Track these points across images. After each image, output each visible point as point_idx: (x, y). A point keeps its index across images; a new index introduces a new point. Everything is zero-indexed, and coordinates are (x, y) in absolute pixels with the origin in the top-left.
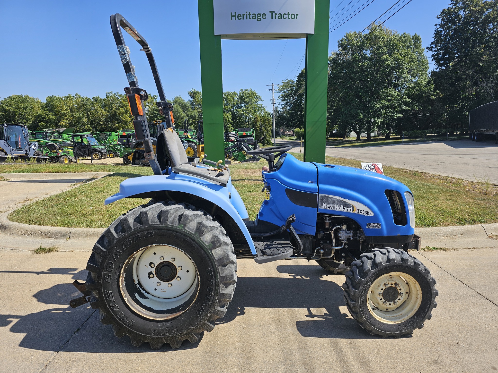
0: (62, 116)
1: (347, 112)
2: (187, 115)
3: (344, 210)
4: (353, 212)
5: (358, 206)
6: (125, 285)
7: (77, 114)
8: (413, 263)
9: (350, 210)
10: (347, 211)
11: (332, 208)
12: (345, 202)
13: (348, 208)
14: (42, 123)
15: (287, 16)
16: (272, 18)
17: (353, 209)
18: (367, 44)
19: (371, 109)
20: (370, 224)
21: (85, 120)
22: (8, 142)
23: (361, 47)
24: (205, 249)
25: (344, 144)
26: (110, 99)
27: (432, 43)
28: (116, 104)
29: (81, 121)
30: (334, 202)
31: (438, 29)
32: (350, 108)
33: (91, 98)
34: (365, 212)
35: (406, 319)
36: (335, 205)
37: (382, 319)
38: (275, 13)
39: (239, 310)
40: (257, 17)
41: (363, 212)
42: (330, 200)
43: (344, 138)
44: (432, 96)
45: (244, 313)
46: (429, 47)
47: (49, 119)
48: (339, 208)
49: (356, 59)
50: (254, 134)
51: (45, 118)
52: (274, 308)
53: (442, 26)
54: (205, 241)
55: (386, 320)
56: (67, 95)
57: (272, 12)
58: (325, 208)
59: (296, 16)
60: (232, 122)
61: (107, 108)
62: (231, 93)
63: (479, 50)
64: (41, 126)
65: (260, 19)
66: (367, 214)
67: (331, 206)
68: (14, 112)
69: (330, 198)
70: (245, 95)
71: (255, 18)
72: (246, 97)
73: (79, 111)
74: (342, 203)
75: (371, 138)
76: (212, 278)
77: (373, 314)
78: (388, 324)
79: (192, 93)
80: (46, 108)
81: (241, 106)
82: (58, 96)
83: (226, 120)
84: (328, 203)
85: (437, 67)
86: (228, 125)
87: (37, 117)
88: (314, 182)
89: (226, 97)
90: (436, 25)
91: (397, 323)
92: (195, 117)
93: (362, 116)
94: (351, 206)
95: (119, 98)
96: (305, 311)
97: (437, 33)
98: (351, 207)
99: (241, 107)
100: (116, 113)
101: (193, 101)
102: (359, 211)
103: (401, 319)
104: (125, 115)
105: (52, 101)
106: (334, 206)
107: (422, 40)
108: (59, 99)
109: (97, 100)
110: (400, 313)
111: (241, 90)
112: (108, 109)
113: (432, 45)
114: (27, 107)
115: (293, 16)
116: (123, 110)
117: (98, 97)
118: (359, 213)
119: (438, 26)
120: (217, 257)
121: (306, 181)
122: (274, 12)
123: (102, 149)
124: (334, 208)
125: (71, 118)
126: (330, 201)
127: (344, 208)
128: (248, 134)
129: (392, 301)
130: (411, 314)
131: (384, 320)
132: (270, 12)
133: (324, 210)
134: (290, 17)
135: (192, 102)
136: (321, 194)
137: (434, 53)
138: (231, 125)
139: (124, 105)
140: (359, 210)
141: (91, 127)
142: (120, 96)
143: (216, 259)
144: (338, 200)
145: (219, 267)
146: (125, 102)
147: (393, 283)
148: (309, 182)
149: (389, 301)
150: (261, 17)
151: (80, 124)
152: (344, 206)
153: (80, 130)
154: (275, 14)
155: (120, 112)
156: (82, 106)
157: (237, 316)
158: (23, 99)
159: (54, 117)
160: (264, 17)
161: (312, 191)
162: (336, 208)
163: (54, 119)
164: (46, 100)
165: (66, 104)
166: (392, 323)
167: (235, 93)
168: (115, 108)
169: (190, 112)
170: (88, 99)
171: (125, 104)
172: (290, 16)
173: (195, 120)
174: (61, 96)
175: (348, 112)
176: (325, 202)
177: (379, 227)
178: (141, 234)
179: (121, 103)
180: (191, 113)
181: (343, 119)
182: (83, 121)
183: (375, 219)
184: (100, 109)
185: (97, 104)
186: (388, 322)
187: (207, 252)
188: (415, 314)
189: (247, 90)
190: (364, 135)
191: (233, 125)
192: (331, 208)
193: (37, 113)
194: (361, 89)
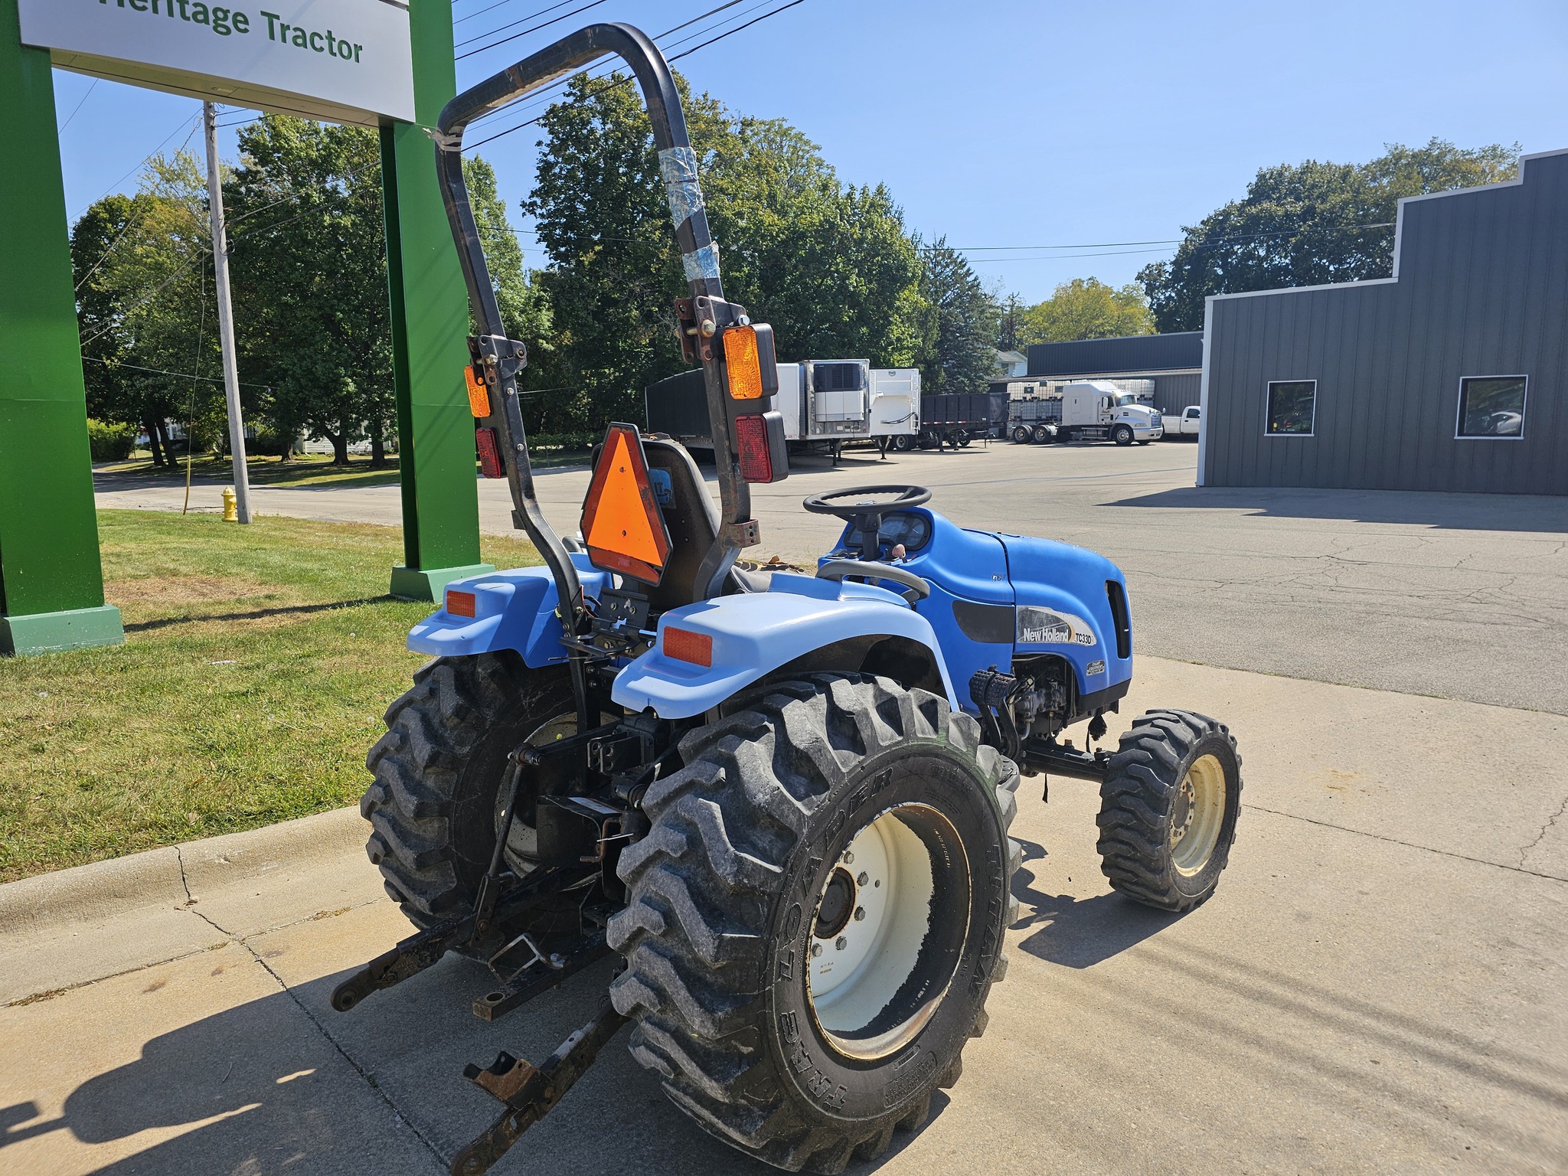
1: (299, 371)
3: (1056, 641)
4: (1070, 641)
5: (1076, 626)
9: (1064, 638)
10: (1060, 641)
13: (1062, 634)
15: (325, 44)
16: (272, 37)
17: (1070, 634)
18: (338, 157)
19: (379, 366)
20: (1091, 666)
23: (324, 166)
25: (300, 477)
27: (533, 194)
30: (1041, 622)
31: (545, 155)
32: (310, 357)
34: (1085, 638)
36: (1043, 630)
38: (282, 21)
40: (211, 17)
41: (1081, 637)
42: (1035, 619)
43: (286, 456)
44: (541, 341)
46: (528, 201)
48: (1050, 637)
49: (312, 200)
53: (555, 149)
57: (271, 17)
58: (1027, 640)
59: (354, 52)
63: (651, 232)
65: (224, 30)
66: (1088, 643)
67: (1038, 633)
69: (1035, 613)
71: (206, 21)
74: (1054, 622)
75: (386, 457)
84: (1033, 627)
85: (553, 261)
88: (1002, 577)
90: (539, 144)
93: (352, 387)
94: (1067, 628)
97: (545, 169)
98: (1066, 631)
102: (1078, 636)
106: (1042, 633)
107: (496, 177)
113: (535, 199)
115: (344, 47)
118: (1078, 641)
119: (547, 150)
122: (277, 17)
124: (1042, 637)
126: (1034, 622)
127: (1056, 634)
132: (263, 13)
133: (1028, 645)
134: (336, 50)
137: (540, 221)
144: (1046, 615)
148: (994, 577)
150: (229, 23)
152: (1057, 630)
154: (282, 25)
160: (242, 26)
162: (1045, 637)
172: (335, 45)
175: (305, 371)
176: (1026, 625)
177: (1102, 670)
181: (287, 393)
190: (360, 449)
192: (1037, 640)
194: (339, 300)
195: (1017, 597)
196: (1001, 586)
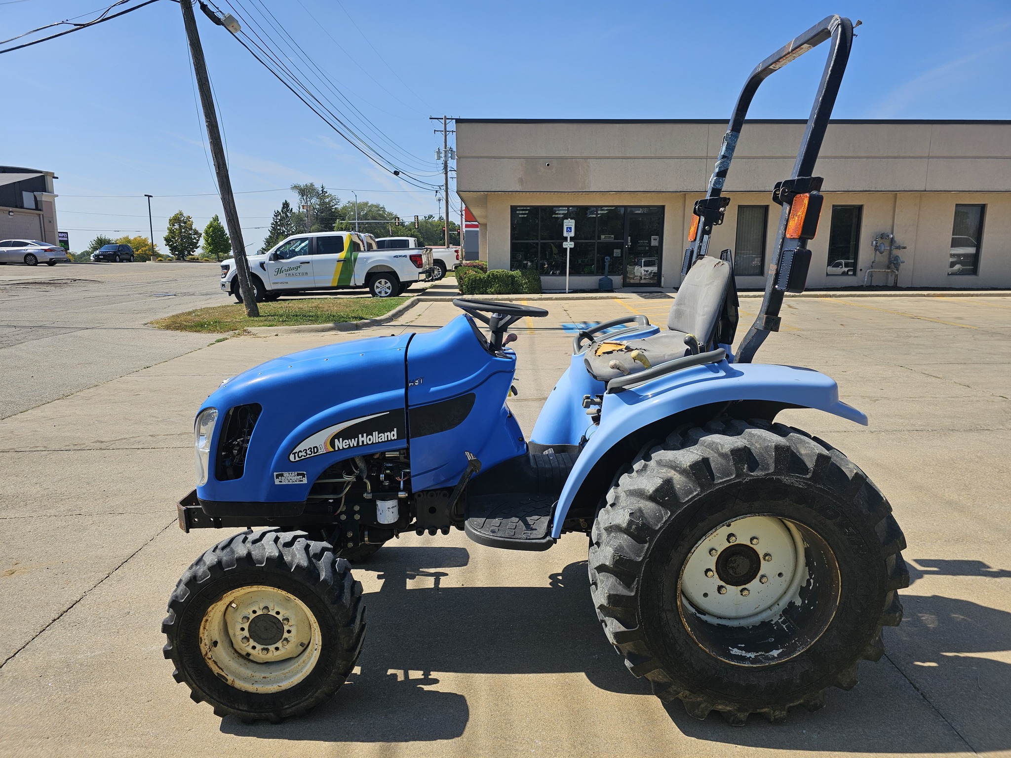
39: (560, 581)
45: (551, 577)
52: (498, 586)
96: (444, 583)
157: (560, 572)
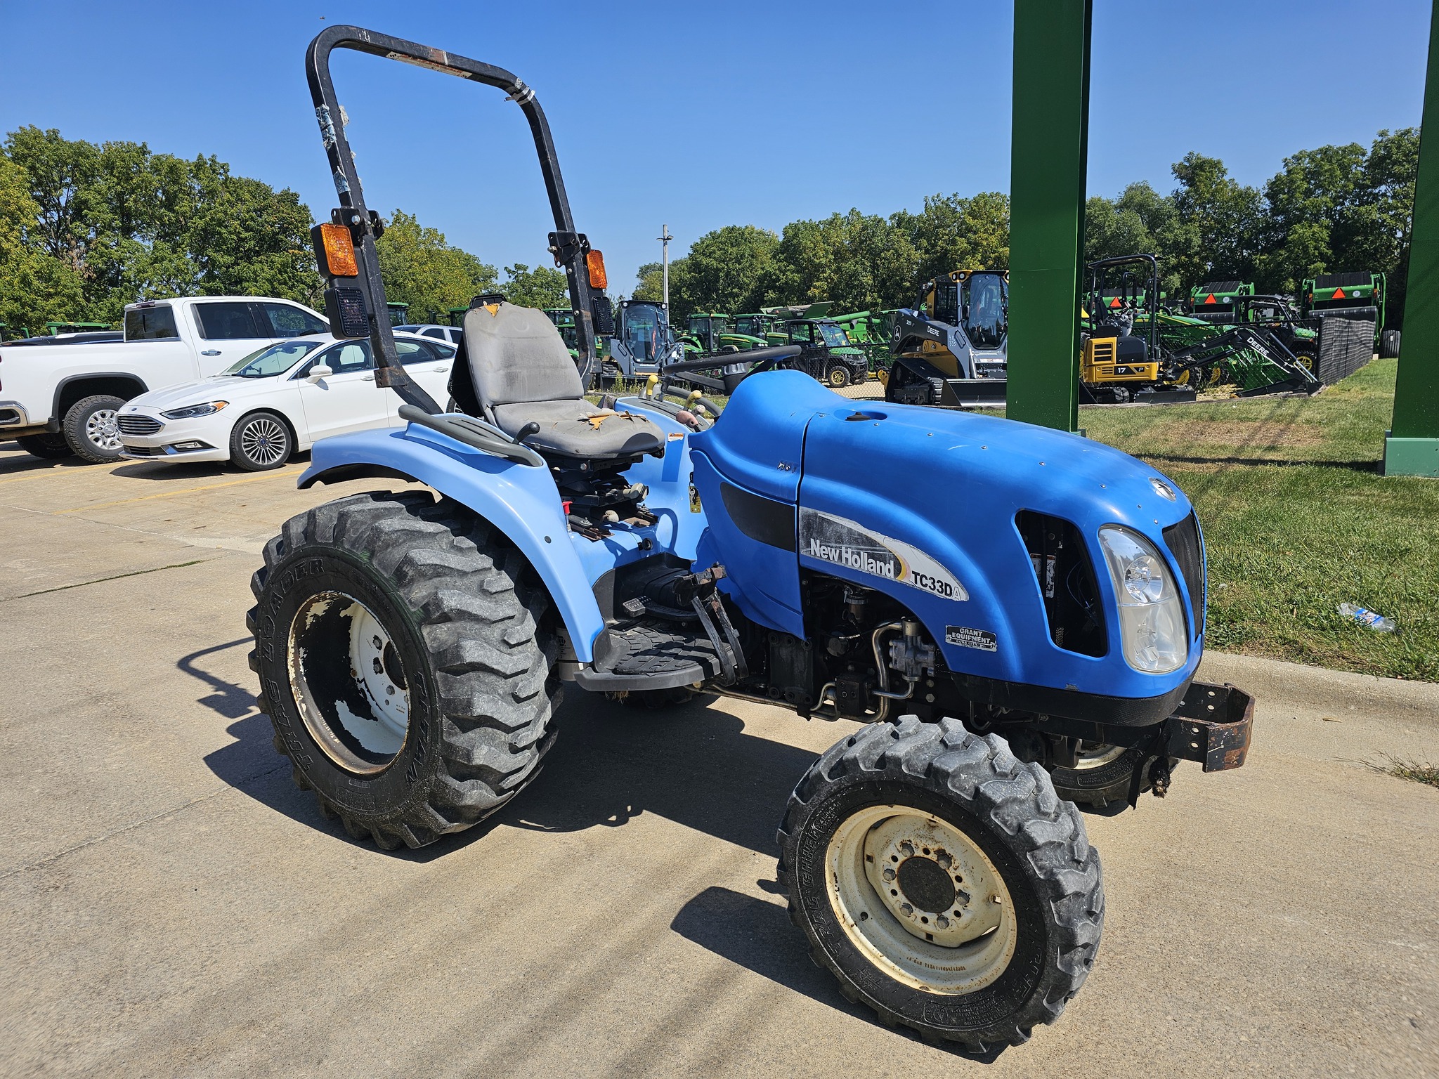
0: (812, 272)
2: (1162, 244)
3: (871, 570)
4: (899, 579)
5: (916, 562)
6: (305, 675)
7: (849, 266)
8: (973, 790)
9: (887, 571)
10: (879, 572)
11: (836, 559)
12: (872, 543)
13: (882, 564)
14: (771, 295)
17: (898, 569)
20: (957, 631)
21: (868, 279)
22: (628, 344)
24: (407, 621)
26: (935, 214)
28: (949, 226)
29: (856, 283)
30: (840, 540)
33: (886, 218)
34: (938, 585)
35: (966, 991)
36: (843, 549)
37: (884, 958)
39: (622, 813)
41: (929, 582)
42: (829, 532)
45: (625, 823)
47: (786, 283)
48: (856, 560)
50: (1381, 293)
51: (778, 279)
54: (410, 601)
55: (897, 968)
56: (830, 217)
58: (815, 554)
60: (1330, 252)
61: (924, 243)
62: (1340, 148)
64: (769, 301)
66: (946, 594)
67: (833, 550)
68: (718, 270)
69: (830, 523)
70: (1395, 150)
72: (1401, 158)
73: (855, 256)
74: (864, 543)
76: (425, 697)
77: (853, 932)
78: (898, 983)
79: (1186, 168)
80: (783, 253)
81: (1377, 191)
82: (811, 220)
83: (1307, 246)
84: (825, 542)
86: (1312, 266)
87: (761, 279)
88: (793, 467)
89: (1316, 167)
91: (933, 991)
92: (1189, 247)
94: (890, 559)
95: (959, 209)
98: (892, 562)
99: (1373, 199)
100: (946, 252)
101: (1187, 193)
102: (918, 577)
103: (948, 985)
104: (969, 259)
105: (795, 235)
106: (841, 552)
108: (812, 227)
109: (902, 221)
110: (959, 964)
111: (1382, 134)
112: (926, 244)
114: (742, 256)
116: (966, 245)
117: (905, 213)
118: (919, 585)
120: (435, 645)
121: (772, 464)
123: (856, 357)
124: (840, 557)
125: (835, 277)
126: (828, 534)
127: (870, 561)
128: (1356, 295)
129: (931, 910)
130: (984, 977)
131: (891, 964)
133: (814, 560)
135: (1185, 199)
136: (806, 509)
138: (1324, 265)
139: (969, 229)
140: (916, 574)
141: (880, 297)
142: (961, 203)
143: (431, 650)
144: (850, 530)
145: (438, 673)
146: (974, 218)
147: (932, 847)
148: (781, 465)
149: (922, 907)
151: (855, 292)
152: (870, 556)
153: (852, 307)
155: (957, 251)
156: (861, 242)
157: (598, 826)
158: (735, 236)
159: (797, 277)
161: (780, 496)
162: (847, 559)
163: (796, 282)
164: (785, 234)
165: (826, 240)
166: (916, 986)
167: (1355, 150)
168: (945, 241)
169: (1171, 232)
170: (879, 222)
171: (972, 227)
173: (1187, 256)
174: (816, 220)
176: (814, 535)
177: (989, 647)
178: (304, 561)
179: (963, 222)
180: (1175, 236)
182: (862, 284)
183: (972, 613)
184: (904, 245)
185: (900, 231)
186: (903, 975)
187: (412, 629)
188: (994, 983)
189: (1408, 132)
191: (1334, 263)
192: (831, 558)
193: (763, 269)
195: (802, 496)
196: (784, 477)
